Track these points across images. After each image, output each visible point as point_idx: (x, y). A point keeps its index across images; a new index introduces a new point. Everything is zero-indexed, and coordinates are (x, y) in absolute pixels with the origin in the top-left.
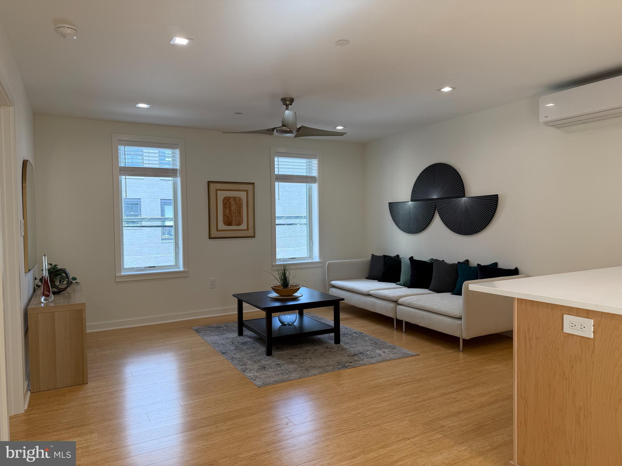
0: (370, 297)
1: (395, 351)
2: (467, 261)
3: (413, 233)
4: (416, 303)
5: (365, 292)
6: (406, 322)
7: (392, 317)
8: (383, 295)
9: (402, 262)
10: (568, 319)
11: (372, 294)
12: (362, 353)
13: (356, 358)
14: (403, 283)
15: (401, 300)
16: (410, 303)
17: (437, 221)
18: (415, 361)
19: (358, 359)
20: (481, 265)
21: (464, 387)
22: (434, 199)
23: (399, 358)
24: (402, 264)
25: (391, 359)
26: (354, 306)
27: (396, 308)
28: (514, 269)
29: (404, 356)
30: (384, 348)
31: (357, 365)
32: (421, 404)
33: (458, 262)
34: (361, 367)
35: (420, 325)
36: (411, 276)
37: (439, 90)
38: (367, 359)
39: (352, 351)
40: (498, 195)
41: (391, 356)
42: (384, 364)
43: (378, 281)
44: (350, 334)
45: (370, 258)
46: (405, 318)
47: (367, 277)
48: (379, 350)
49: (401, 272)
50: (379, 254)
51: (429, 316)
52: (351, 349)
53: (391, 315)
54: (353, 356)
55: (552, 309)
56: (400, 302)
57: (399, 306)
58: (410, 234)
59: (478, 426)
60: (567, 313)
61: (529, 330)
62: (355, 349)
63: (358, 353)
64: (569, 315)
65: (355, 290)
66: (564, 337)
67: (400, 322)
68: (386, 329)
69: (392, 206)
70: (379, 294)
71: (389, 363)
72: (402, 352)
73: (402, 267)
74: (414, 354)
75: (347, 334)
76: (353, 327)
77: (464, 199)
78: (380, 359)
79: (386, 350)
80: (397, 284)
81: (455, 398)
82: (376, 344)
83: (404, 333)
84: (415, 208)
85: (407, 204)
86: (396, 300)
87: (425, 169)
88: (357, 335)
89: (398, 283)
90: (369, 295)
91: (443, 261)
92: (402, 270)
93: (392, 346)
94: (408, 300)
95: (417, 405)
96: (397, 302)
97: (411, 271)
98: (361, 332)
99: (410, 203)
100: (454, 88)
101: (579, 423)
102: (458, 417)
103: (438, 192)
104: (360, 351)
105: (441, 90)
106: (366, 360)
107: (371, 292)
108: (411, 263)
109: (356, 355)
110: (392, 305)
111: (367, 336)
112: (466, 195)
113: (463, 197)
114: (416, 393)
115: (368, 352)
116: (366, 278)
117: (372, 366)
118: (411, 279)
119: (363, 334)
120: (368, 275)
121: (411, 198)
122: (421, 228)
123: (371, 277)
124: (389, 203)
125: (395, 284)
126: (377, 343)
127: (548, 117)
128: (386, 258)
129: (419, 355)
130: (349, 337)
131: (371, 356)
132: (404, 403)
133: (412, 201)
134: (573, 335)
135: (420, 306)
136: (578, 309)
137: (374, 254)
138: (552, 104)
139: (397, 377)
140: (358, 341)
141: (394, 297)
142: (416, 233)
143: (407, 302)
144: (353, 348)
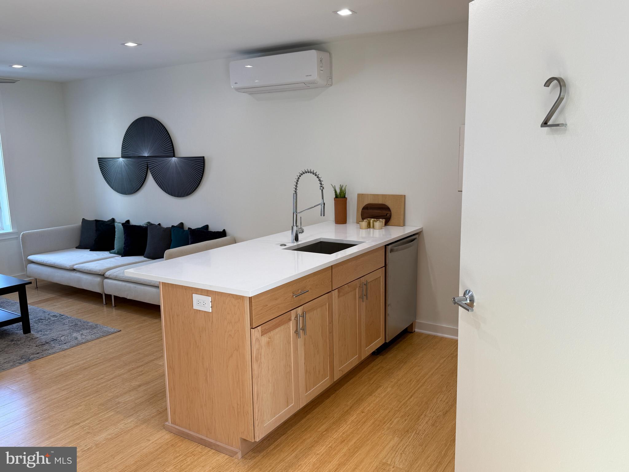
0: (75, 272)
1: (95, 331)
2: (182, 224)
3: (127, 194)
4: (122, 275)
5: (68, 267)
6: (114, 296)
7: (99, 292)
8: (88, 269)
9: (116, 227)
10: (196, 297)
11: (77, 268)
12: (55, 340)
13: (46, 347)
14: (117, 252)
15: (108, 274)
16: (117, 275)
17: (150, 181)
18: (113, 339)
19: (49, 348)
20: (191, 229)
21: (155, 357)
22: (146, 156)
23: (98, 338)
24: (116, 230)
25: (88, 341)
26: (57, 283)
27: (103, 282)
28: (222, 231)
29: (103, 335)
30: (84, 329)
31: (45, 355)
32: (104, 384)
33: (172, 226)
34: (48, 357)
35: (128, 298)
36: (125, 244)
37: (124, 44)
38: (60, 345)
39: (44, 338)
40: (204, 157)
41: (89, 337)
42: (78, 348)
43: (90, 251)
44: (47, 318)
45: (81, 224)
46: (114, 293)
47: (77, 245)
48: (77, 333)
49: (115, 239)
50: (91, 217)
51: (136, 287)
52: (42, 337)
53: (97, 290)
54: (43, 345)
55: (186, 289)
56: (107, 275)
57: (106, 280)
58: (124, 195)
59: (153, 395)
60: (195, 293)
61: (171, 309)
62: (47, 336)
63: (50, 341)
64: (197, 294)
65: (58, 266)
66: (195, 313)
67: (108, 297)
68: (94, 306)
69: (102, 162)
70: (84, 268)
71: (83, 346)
72: (103, 331)
73: (116, 233)
74: (115, 330)
75: (43, 320)
76: (54, 309)
77: (174, 159)
78: (74, 343)
79: (84, 332)
80: (110, 253)
81: (141, 371)
82: (76, 326)
83: (114, 308)
84: (127, 165)
85: (117, 161)
86: (102, 274)
87: (134, 122)
88: (56, 318)
89: (112, 251)
90: (74, 270)
91: (159, 224)
92: (116, 237)
93: (94, 326)
94: (115, 272)
95: (100, 386)
96: (103, 275)
97: (125, 238)
98: (62, 314)
99: (121, 159)
100: (139, 45)
101: (207, 381)
102: (137, 390)
103: (148, 150)
104: (54, 338)
105: (125, 44)
106: (57, 347)
107: (75, 267)
108: (124, 229)
109: (47, 343)
110: (98, 279)
111: (68, 318)
112: (176, 154)
113: (173, 157)
114: (102, 375)
115: (63, 338)
116: (77, 248)
117: (63, 352)
118: (124, 246)
119: (63, 316)
120: (79, 244)
121: (122, 154)
122: (135, 189)
123: (82, 246)
124: (98, 158)
125: (109, 252)
126: (77, 324)
127: (237, 83)
128: (98, 223)
129: (121, 331)
130: (45, 323)
131: (65, 342)
132: (86, 387)
133: (123, 157)
134: (200, 310)
135: (126, 278)
136: (202, 290)
137: (86, 219)
138: (250, 66)
139: (87, 361)
140: (54, 326)
141: (100, 270)
142: (130, 194)
143: (114, 275)
144: (46, 335)
